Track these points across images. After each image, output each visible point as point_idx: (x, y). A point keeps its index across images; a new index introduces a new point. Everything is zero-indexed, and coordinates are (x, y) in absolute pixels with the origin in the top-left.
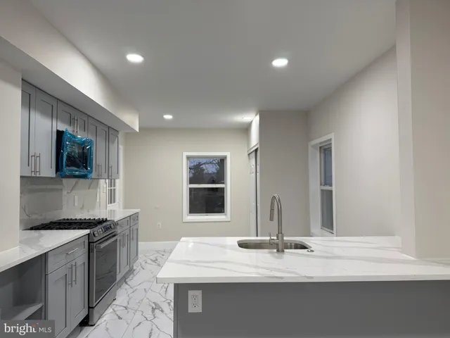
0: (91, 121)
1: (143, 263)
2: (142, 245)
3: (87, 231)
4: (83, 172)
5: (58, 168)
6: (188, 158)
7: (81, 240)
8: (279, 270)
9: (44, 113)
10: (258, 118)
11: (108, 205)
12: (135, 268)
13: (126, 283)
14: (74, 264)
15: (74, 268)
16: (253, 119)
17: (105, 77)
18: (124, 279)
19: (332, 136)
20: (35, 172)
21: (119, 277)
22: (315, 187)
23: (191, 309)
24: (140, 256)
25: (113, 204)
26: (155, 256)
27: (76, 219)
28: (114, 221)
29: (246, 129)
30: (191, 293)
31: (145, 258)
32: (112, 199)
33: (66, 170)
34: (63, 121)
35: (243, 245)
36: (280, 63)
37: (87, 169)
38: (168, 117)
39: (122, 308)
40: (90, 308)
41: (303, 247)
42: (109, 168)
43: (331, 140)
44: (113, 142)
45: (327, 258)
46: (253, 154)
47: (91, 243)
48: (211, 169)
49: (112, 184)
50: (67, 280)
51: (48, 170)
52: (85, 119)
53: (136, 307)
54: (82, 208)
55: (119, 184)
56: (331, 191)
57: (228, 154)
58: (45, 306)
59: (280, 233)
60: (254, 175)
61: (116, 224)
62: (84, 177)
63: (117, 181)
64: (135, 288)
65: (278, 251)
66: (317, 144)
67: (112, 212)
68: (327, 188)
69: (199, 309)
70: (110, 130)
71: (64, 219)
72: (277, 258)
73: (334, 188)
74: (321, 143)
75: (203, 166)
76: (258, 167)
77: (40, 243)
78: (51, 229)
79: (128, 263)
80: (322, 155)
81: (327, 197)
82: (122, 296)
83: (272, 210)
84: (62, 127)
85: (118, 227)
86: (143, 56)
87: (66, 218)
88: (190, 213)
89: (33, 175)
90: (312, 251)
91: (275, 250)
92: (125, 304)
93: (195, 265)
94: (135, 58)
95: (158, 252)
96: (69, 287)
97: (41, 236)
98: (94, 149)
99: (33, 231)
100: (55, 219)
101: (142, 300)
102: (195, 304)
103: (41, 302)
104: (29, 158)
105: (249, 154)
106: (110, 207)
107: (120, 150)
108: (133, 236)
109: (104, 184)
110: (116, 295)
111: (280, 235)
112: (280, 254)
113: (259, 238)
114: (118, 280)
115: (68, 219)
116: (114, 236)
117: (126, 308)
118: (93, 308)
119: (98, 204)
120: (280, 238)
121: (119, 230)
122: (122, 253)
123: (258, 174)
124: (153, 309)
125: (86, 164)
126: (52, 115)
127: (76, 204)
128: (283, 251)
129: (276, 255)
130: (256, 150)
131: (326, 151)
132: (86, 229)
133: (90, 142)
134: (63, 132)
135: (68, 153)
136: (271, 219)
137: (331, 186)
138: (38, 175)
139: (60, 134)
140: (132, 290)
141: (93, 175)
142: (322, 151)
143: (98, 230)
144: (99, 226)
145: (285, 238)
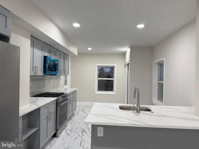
0: (58, 51)
1: (78, 111)
2: (78, 103)
3: (56, 98)
4: (54, 73)
5: (44, 72)
6: (98, 66)
7: (53, 102)
8: (137, 121)
9: (39, 49)
10: (129, 49)
11: (64, 86)
12: (75, 113)
13: (71, 120)
14: (50, 112)
15: (50, 113)
16: (128, 50)
17: (64, 33)
18: (70, 118)
19: (164, 59)
20: (35, 73)
21: (68, 117)
22: (155, 81)
23: (99, 135)
24: (77, 108)
25: (66, 86)
26: (83, 108)
27: (51, 93)
28: (67, 94)
29: (124, 54)
30: (99, 128)
31: (79, 109)
32: (66, 83)
33: (48, 72)
34: (47, 52)
35: (122, 108)
36: (141, 26)
37: (56, 72)
38: (90, 49)
39: (69, 130)
40: (57, 130)
41: (149, 110)
42: (65, 71)
43: (163, 60)
44: (67, 60)
45: (159, 116)
46: (127, 66)
47: (57, 103)
48: (108, 70)
49: (66, 77)
50: (48, 119)
51: (40, 72)
52: (55, 50)
53: (75, 130)
54: (54, 87)
55: (69, 77)
56: (163, 84)
57: (115, 65)
58: (39, 129)
59: (138, 104)
60: (127, 75)
61: (67, 95)
62: (55, 75)
63: (68, 76)
64: (75, 122)
65: (137, 112)
66: (157, 62)
67: (66, 89)
68: (161, 82)
69: (102, 135)
70: (65, 55)
71: (46, 92)
72: (137, 115)
73: (164, 82)
74: (159, 62)
75: (104, 69)
76: (129, 71)
77: (37, 103)
78: (42, 97)
79: (72, 111)
80: (159, 67)
81: (161, 86)
82: (69, 125)
83: (135, 93)
84: (46, 54)
85: (68, 96)
86: (80, 24)
87: (47, 92)
88: (98, 90)
89: (35, 75)
90: (153, 113)
91: (136, 111)
92: (71, 129)
93: (101, 117)
94: (76, 25)
95: (84, 106)
96: (48, 121)
97: (37, 100)
98: (59, 63)
99: (34, 97)
100: (43, 92)
101: (78, 128)
102: (100, 133)
103: (37, 127)
104: (33, 68)
105: (125, 66)
106: (65, 87)
107: (69, 63)
108: (74, 100)
109: (62, 77)
110: (67, 125)
111: (138, 105)
112: (138, 114)
113: (129, 105)
114: (68, 118)
115: (48, 92)
116: (67, 100)
117: (71, 130)
118: (58, 130)
119: (60, 86)
120: (138, 106)
121: (69, 97)
122: (70, 107)
123: (129, 75)
124: (82, 132)
125: (56, 69)
126: (42, 49)
127: (51, 86)
128: (139, 112)
129: (136, 114)
130: (128, 64)
131: (161, 65)
132: (55, 97)
133: (58, 61)
134: (46, 56)
135: (48, 65)
136: (135, 97)
137: (163, 81)
138: (36, 75)
139: (45, 57)
140: (73, 123)
141: (59, 74)
142: (159, 65)
143: (60, 97)
144: (61, 96)
145: (140, 106)
